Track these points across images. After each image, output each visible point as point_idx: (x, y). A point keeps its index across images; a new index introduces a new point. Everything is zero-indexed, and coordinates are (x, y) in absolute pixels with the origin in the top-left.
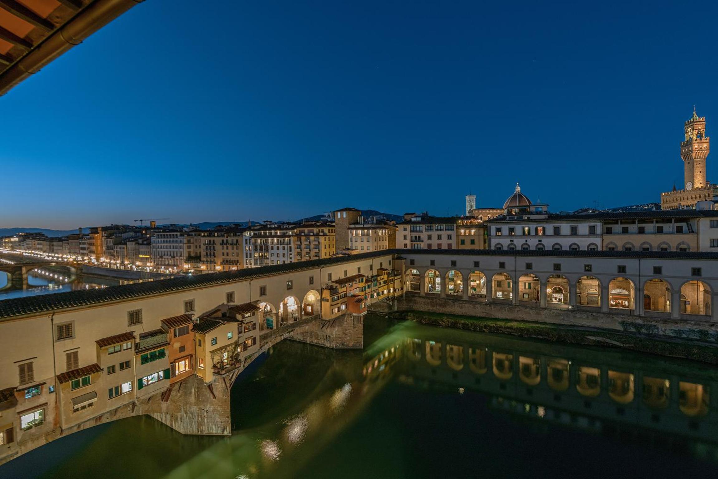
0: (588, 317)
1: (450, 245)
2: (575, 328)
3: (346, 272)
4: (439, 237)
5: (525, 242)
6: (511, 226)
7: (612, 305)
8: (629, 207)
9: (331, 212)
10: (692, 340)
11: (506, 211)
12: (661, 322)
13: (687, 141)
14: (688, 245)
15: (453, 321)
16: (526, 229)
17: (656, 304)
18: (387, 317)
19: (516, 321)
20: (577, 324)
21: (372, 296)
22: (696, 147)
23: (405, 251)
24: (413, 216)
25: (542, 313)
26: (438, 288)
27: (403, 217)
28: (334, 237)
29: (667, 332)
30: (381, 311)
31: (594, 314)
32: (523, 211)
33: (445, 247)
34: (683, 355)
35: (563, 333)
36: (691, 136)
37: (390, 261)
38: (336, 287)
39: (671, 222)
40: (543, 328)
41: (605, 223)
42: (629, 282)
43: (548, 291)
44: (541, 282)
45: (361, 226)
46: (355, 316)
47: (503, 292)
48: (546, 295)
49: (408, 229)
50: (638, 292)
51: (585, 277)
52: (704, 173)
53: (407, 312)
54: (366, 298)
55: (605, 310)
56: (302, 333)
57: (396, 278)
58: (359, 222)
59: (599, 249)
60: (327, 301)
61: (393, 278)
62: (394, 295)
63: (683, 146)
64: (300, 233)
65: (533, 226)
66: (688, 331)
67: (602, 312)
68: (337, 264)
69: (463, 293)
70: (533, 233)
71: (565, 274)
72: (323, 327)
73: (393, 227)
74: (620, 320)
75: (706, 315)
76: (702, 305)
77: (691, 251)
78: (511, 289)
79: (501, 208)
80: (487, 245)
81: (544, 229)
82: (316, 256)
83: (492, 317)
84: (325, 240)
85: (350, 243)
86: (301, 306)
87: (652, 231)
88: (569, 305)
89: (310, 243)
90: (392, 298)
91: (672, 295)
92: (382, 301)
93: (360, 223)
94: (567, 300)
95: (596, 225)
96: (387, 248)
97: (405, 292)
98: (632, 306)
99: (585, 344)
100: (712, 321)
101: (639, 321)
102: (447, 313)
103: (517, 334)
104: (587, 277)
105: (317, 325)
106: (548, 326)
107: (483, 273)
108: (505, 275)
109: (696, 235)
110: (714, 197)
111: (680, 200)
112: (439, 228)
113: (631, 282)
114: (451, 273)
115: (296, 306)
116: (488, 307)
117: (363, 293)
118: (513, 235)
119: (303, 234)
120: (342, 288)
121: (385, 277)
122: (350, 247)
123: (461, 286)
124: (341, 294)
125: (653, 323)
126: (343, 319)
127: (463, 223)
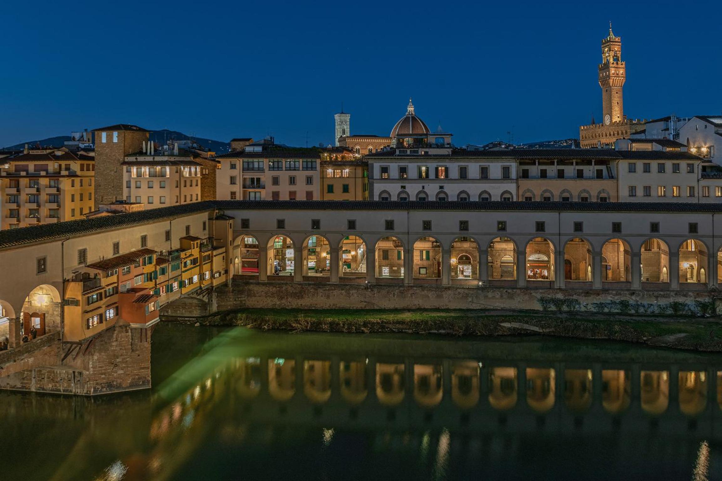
0: (502, 296)
1: (309, 194)
2: (487, 313)
3: (116, 246)
4: (292, 181)
5: (421, 189)
6: (403, 164)
7: (529, 277)
8: (546, 142)
9: (86, 130)
10: (614, 314)
11: (394, 141)
12: (583, 295)
13: (604, 64)
14: (608, 194)
15: (314, 319)
16: (424, 169)
17: (577, 270)
18: (197, 324)
19: (409, 310)
20: (489, 307)
21: (170, 289)
22: (613, 72)
23: (233, 204)
24: (247, 143)
25: (444, 295)
26: (290, 267)
27: (229, 144)
28: (93, 179)
29: (589, 307)
30: (187, 315)
31: (510, 291)
32: (419, 142)
33: (301, 197)
34: (605, 336)
35: (471, 322)
36: (608, 58)
37: (204, 223)
38: (96, 275)
39: (591, 164)
40: (445, 318)
41: (521, 164)
42: (548, 244)
43: (452, 262)
44: (443, 249)
45: (150, 159)
46: (135, 329)
47: (391, 266)
48: (451, 269)
49: (238, 166)
50: (558, 257)
51: (498, 239)
52: (621, 104)
53: (235, 311)
54: (157, 294)
55: (522, 284)
56: (21, 373)
57: (215, 253)
58: (144, 151)
59: (515, 200)
60: (75, 303)
61: (210, 252)
62: (212, 283)
63: (601, 70)
64: (16, 171)
65: (432, 165)
66: (609, 304)
67: (518, 287)
68: (98, 231)
69: (331, 273)
70: (432, 175)
71: (473, 236)
72: (65, 357)
73: (211, 162)
74: (539, 296)
75: (627, 282)
76: (622, 269)
77: (611, 201)
78: (402, 262)
79: (388, 137)
80: (367, 193)
81: (447, 169)
82: (51, 216)
83: (376, 307)
84: (73, 186)
85: (125, 190)
86: (18, 318)
87: (572, 175)
88: (480, 280)
89: (38, 190)
90: (207, 289)
91: (594, 258)
92: (189, 296)
93: (146, 153)
94: (476, 274)
95: (511, 165)
96: (199, 200)
97: (231, 276)
98: (552, 277)
99: (498, 335)
100: (632, 289)
101: (560, 296)
102: (306, 308)
103: (410, 331)
104: (501, 239)
105: (53, 353)
106: (453, 314)
107: (362, 239)
108: (394, 241)
109: (615, 181)
110: (631, 134)
111: (599, 136)
112: (292, 166)
113: (550, 243)
114: (312, 241)
115: (5, 319)
116: (369, 293)
117: (151, 284)
118: (406, 179)
119: (23, 173)
120: (108, 276)
121: (195, 252)
122: (125, 198)
123: (328, 262)
124: (107, 288)
125: (575, 297)
126: (110, 338)
127: (331, 158)
